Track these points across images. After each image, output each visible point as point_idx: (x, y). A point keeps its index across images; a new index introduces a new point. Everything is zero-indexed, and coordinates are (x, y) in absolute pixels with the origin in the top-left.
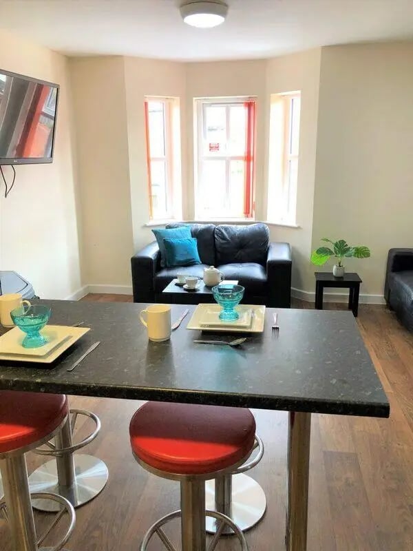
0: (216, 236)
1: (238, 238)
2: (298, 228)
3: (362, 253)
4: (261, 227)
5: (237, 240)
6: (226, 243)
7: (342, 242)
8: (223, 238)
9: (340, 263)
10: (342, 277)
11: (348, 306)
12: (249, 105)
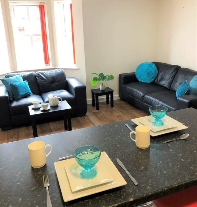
0: (37, 78)
1: (50, 77)
2: (78, 69)
3: (111, 77)
4: (61, 70)
5: (50, 79)
6: (44, 81)
7: (101, 74)
8: (42, 78)
9: (103, 84)
10: (104, 90)
11: (106, 102)
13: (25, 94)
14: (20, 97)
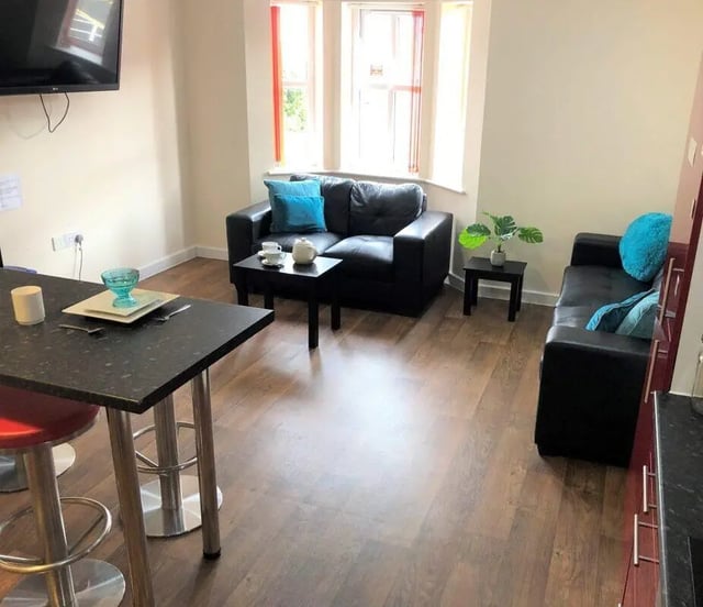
0: (352, 197)
2: (464, 194)
3: (531, 236)
6: (361, 207)
7: (509, 219)
8: (360, 199)
9: (499, 247)
10: (501, 267)
12: (417, 14)
13: (304, 227)
14: (287, 230)
